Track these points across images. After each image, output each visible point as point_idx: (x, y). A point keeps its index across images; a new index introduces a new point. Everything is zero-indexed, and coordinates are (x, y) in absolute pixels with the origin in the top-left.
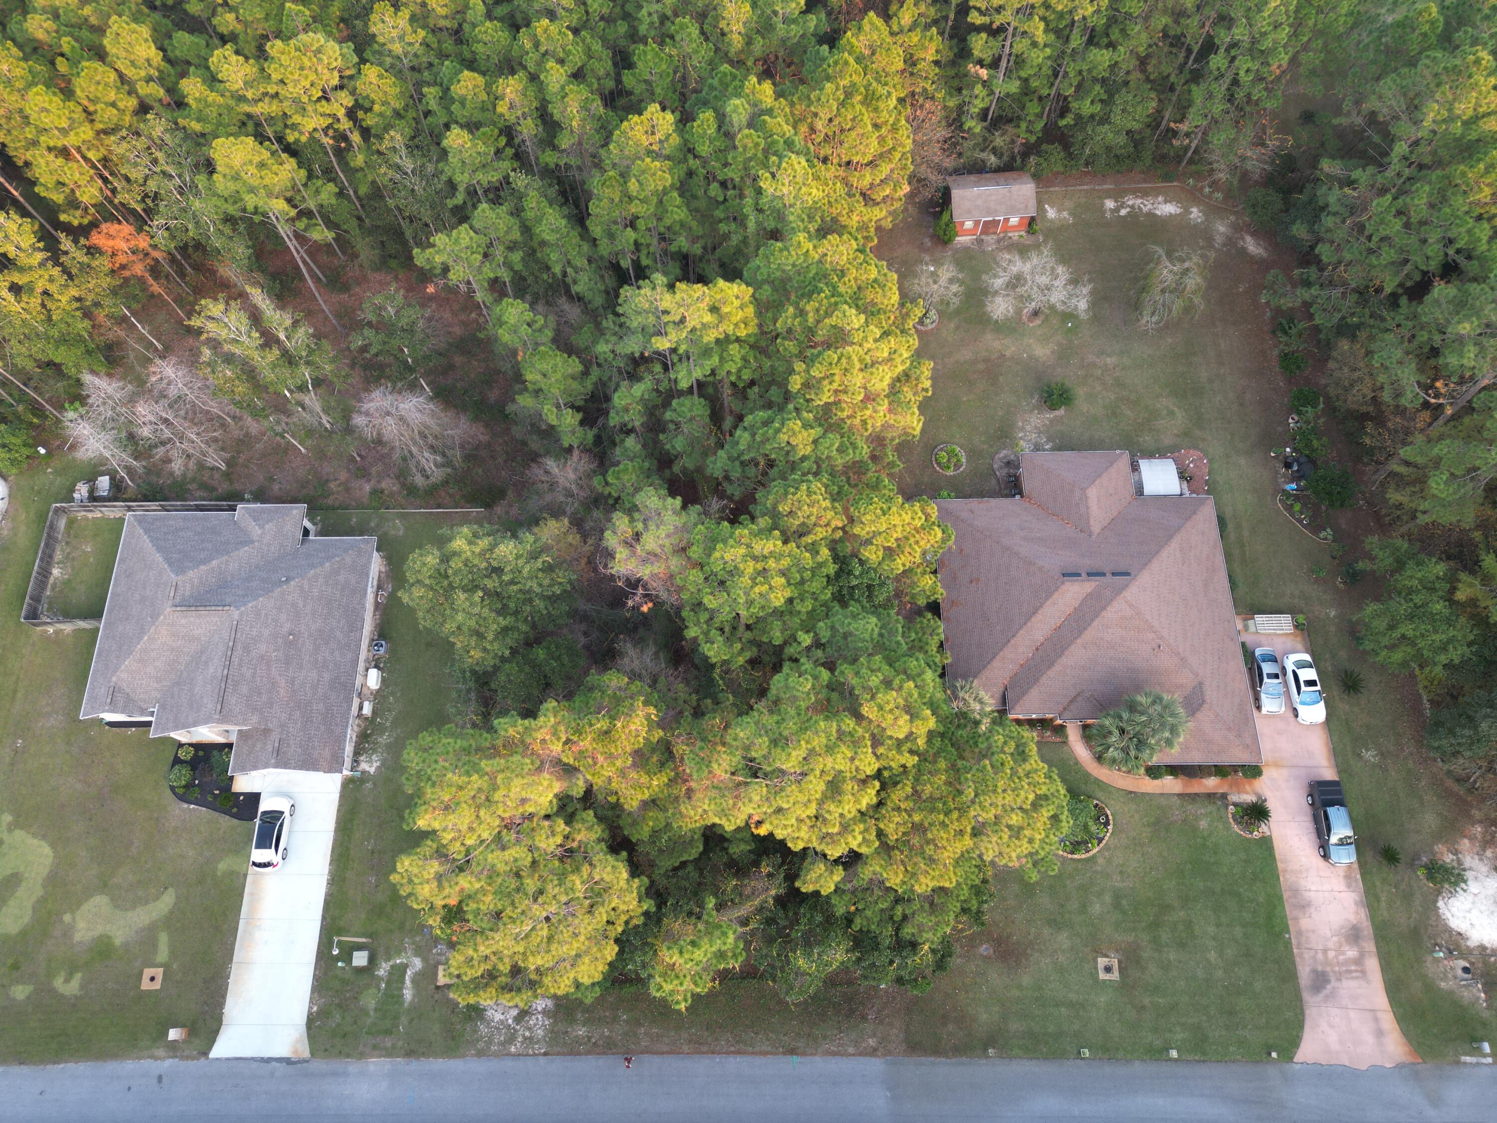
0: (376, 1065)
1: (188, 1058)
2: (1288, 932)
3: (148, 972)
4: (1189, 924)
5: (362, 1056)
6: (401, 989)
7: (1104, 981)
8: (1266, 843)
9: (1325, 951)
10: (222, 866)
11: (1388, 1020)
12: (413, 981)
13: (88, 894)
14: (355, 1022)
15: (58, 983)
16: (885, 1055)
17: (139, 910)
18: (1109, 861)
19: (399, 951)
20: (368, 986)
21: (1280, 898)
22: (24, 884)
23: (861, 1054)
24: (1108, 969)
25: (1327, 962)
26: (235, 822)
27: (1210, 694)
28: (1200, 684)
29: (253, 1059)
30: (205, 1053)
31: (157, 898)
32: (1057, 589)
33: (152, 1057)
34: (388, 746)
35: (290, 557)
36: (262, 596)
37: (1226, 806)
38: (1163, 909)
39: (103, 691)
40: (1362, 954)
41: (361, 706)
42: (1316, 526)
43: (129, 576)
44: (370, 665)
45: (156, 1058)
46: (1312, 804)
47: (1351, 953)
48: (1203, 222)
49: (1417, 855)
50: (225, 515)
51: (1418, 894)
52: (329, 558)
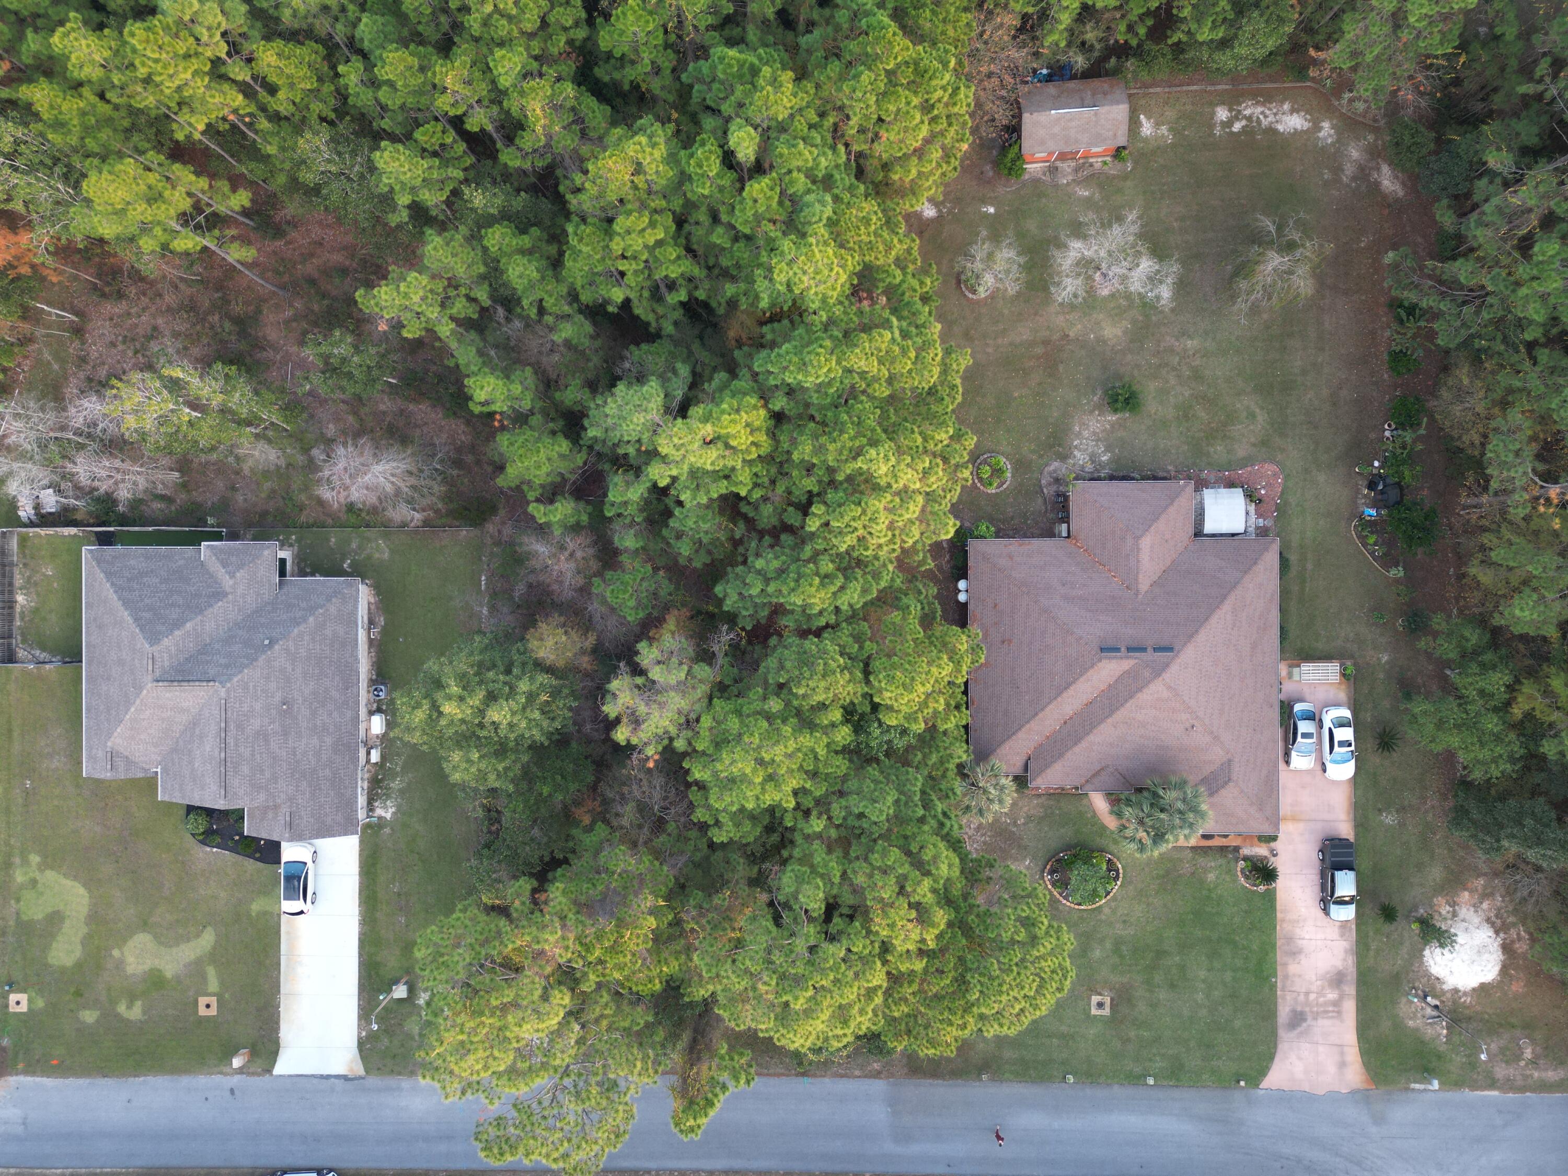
1: (254, 1074)
2: (1276, 976)
3: (203, 1001)
7: (1096, 1016)
8: (1270, 898)
9: (1307, 994)
10: (255, 906)
11: (1353, 1054)
13: (130, 932)
14: (402, 1045)
15: (122, 1008)
16: (888, 1077)
17: (183, 946)
18: (1114, 911)
20: (410, 1015)
21: (1273, 946)
22: (67, 923)
23: (865, 1077)
24: (1100, 1005)
25: (1307, 1003)
26: (260, 865)
27: (1238, 769)
28: (1230, 761)
29: (313, 1076)
30: (269, 1071)
31: (198, 936)
32: (1093, 665)
33: (221, 1073)
34: (402, 792)
35: (269, 608)
36: (246, 666)
37: (1237, 860)
38: (1160, 954)
39: (100, 754)
40: (1342, 997)
41: (368, 753)
42: (1388, 561)
43: (100, 627)
44: (371, 713)
45: (225, 1074)
46: (1323, 860)
47: (1332, 995)
48: (1333, 144)
49: (1415, 908)
50: (189, 550)
51: (1407, 944)
52: (312, 609)
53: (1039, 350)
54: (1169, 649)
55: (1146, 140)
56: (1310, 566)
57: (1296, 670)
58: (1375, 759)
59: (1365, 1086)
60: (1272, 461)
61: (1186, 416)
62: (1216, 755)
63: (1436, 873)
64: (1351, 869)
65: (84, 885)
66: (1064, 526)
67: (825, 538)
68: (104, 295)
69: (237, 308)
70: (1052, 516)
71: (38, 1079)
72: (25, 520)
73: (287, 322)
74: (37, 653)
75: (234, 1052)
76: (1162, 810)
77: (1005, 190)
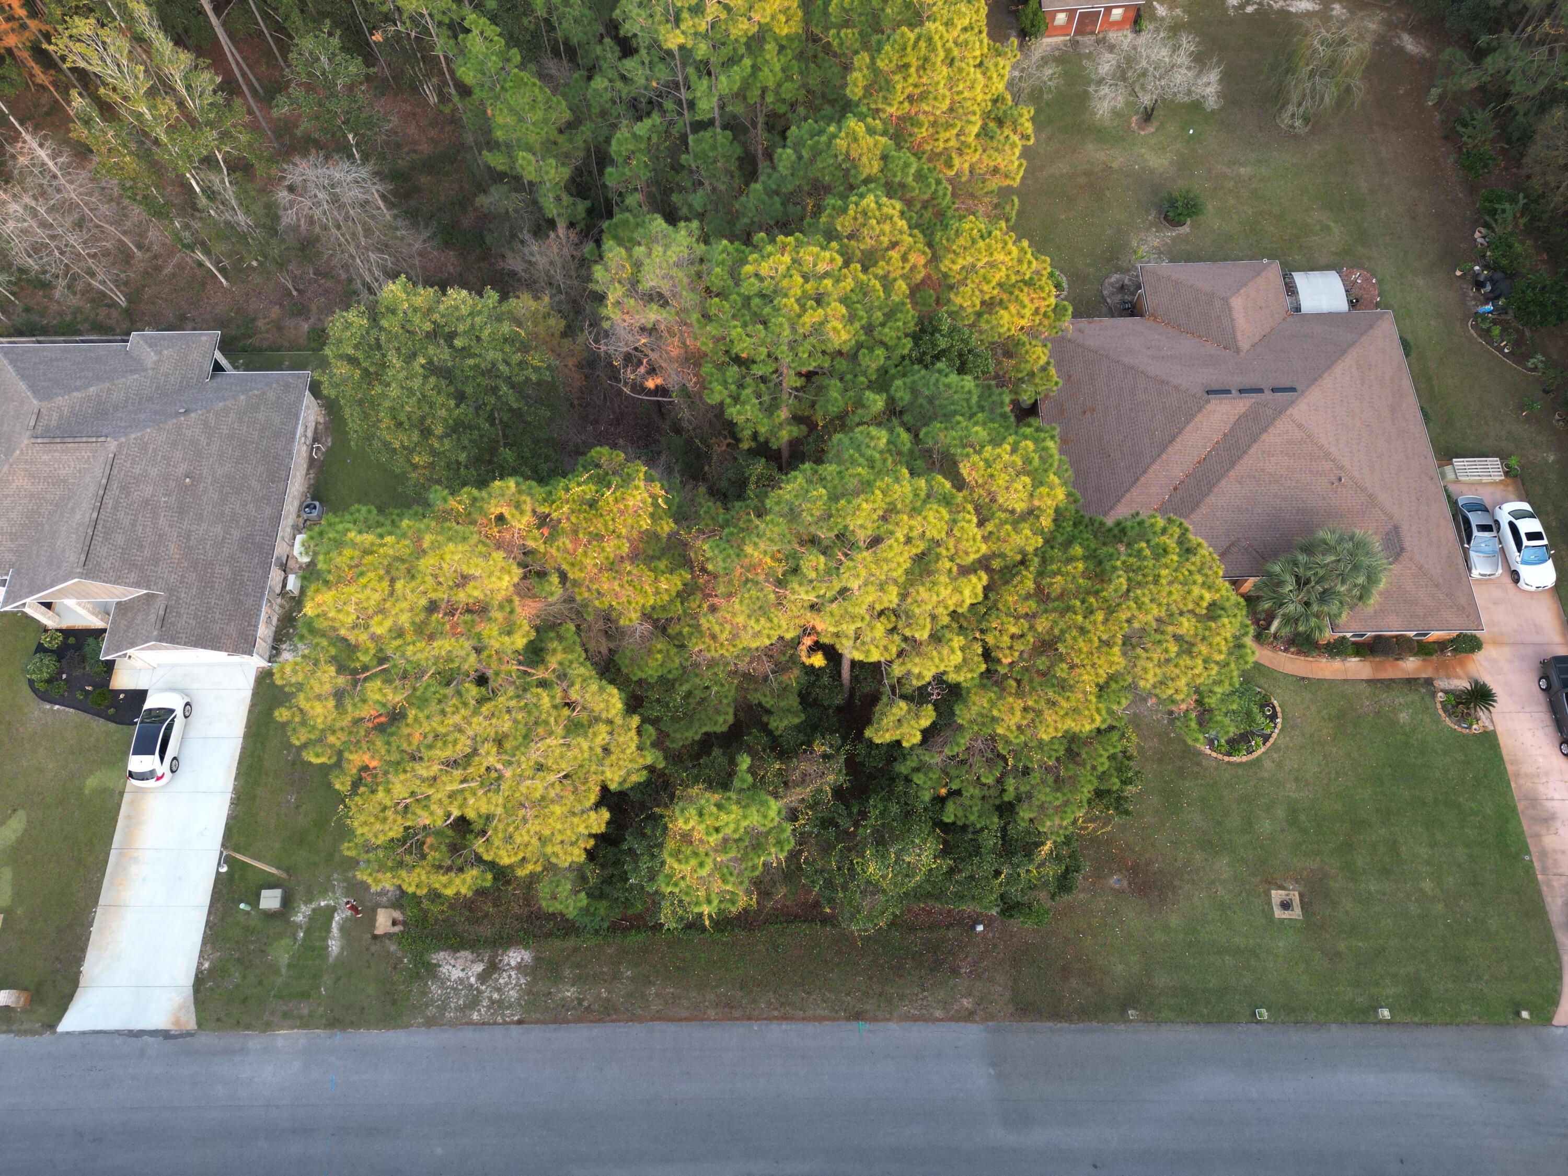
0: (285, 1037)
1: (25, 1029)
2: (1528, 853)
4: (1393, 846)
5: (268, 1026)
6: (325, 939)
7: (1282, 921)
8: (1490, 739)
10: (92, 782)
12: (342, 929)
14: (260, 983)
16: (985, 1020)
18: (1279, 765)
19: (324, 891)
20: (280, 936)
23: (951, 1019)
24: (1286, 906)
26: (112, 726)
27: (1410, 540)
28: (1396, 528)
29: (118, 1033)
30: (52, 1026)
32: (1200, 410)
35: (194, 391)
36: (150, 427)
37: (1433, 695)
38: (1357, 825)
42: (1522, 353)
46: (1548, 691)
48: (1347, 19)
50: (116, 346)
54: (1291, 390)
55: (1162, 19)
57: (1448, 469)
60: (1360, 267)
61: (1253, 230)
62: (1377, 521)
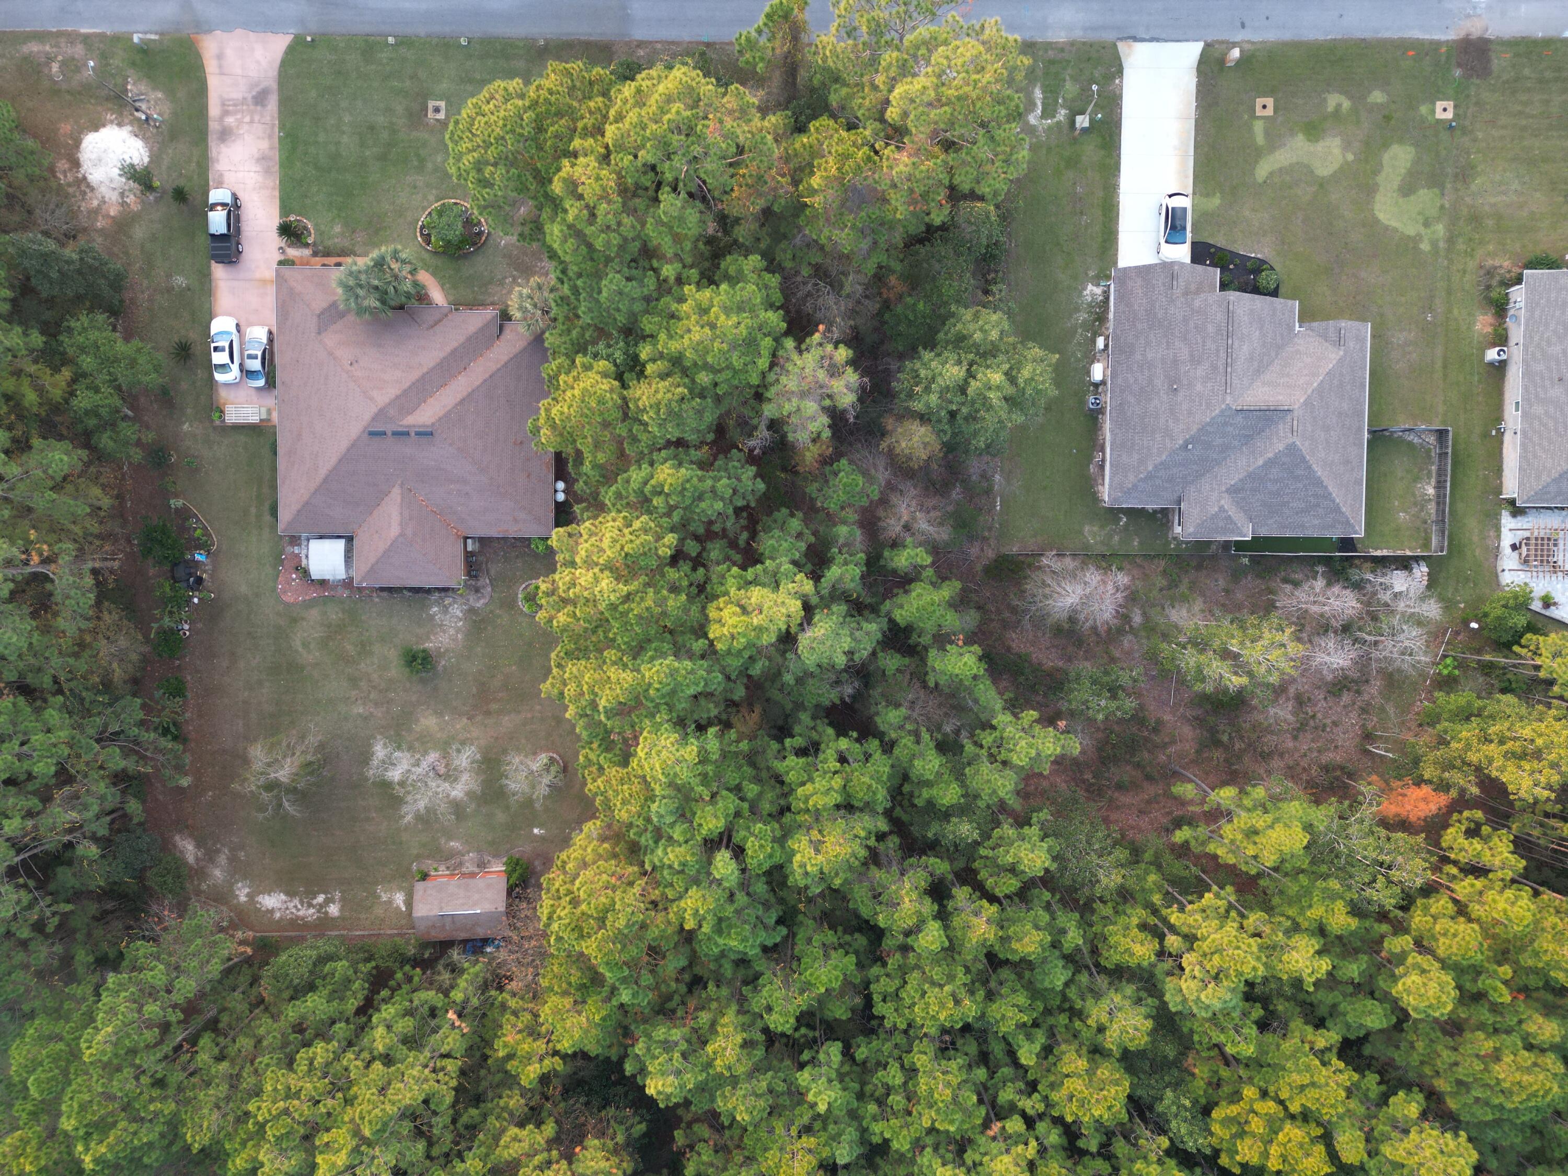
0: (1060, 37)
1: (1222, 42)
2: (280, 137)
3: (1269, 112)
4: (363, 144)
5: (1072, 44)
6: (1045, 98)
7: (441, 100)
8: (285, 209)
9: (252, 122)
10: (1216, 201)
11: (211, 66)
12: (1035, 105)
13: (1336, 177)
14: (1081, 69)
15: (1346, 104)
16: (630, 41)
17: (1286, 163)
18: (425, 197)
19: (1049, 129)
20: (1073, 99)
21: (282, 165)
22: (1395, 187)
23: (651, 42)
24: (437, 110)
25: (252, 113)
26: (1211, 241)
27: (311, 325)
28: (319, 333)
29: (1165, 41)
30: (1208, 46)
31: (1271, 174)
32: (439, 420)
33: (1253, 43)
34: (1077, 310)
35: (1190, 479)
36: (1208, 424)
37: (315, 244)
38: (383, 158)
39: (1351, 344)
40: (221, 119)
41: (1106, 346)
42: (184, 514)
43: (1347, 462)
44: (1103, 382)
45: (1249, 42)
46: (238, 243)
47: (230, 120)
48: (237, 882)
49: (157, 200)
50: (1263, 532)
51: (164, 167)
52: (1150, 477)
53: (494, 706)
54: (372, 434)
55: (400, 889)
56: (253, 510)
57: (264, 416)
58: (193, 336)
59: (199, 37)
60: (287, 605)
61: (363, 645)
62: (331, 339)
63: (139, 232)
64: (213, 235)
65: (1377, 221)
66: (470, 548)
67: (661, 527)
68: (1342, 768)
69: (1218, 754)
70: (481, 558)
71: (1427, 37)
72: (1422, 563)
73: (1173, 742)
74: (1416, 440)
75: (1239, 62)
76: (376, 288)
77: (523, 849)
